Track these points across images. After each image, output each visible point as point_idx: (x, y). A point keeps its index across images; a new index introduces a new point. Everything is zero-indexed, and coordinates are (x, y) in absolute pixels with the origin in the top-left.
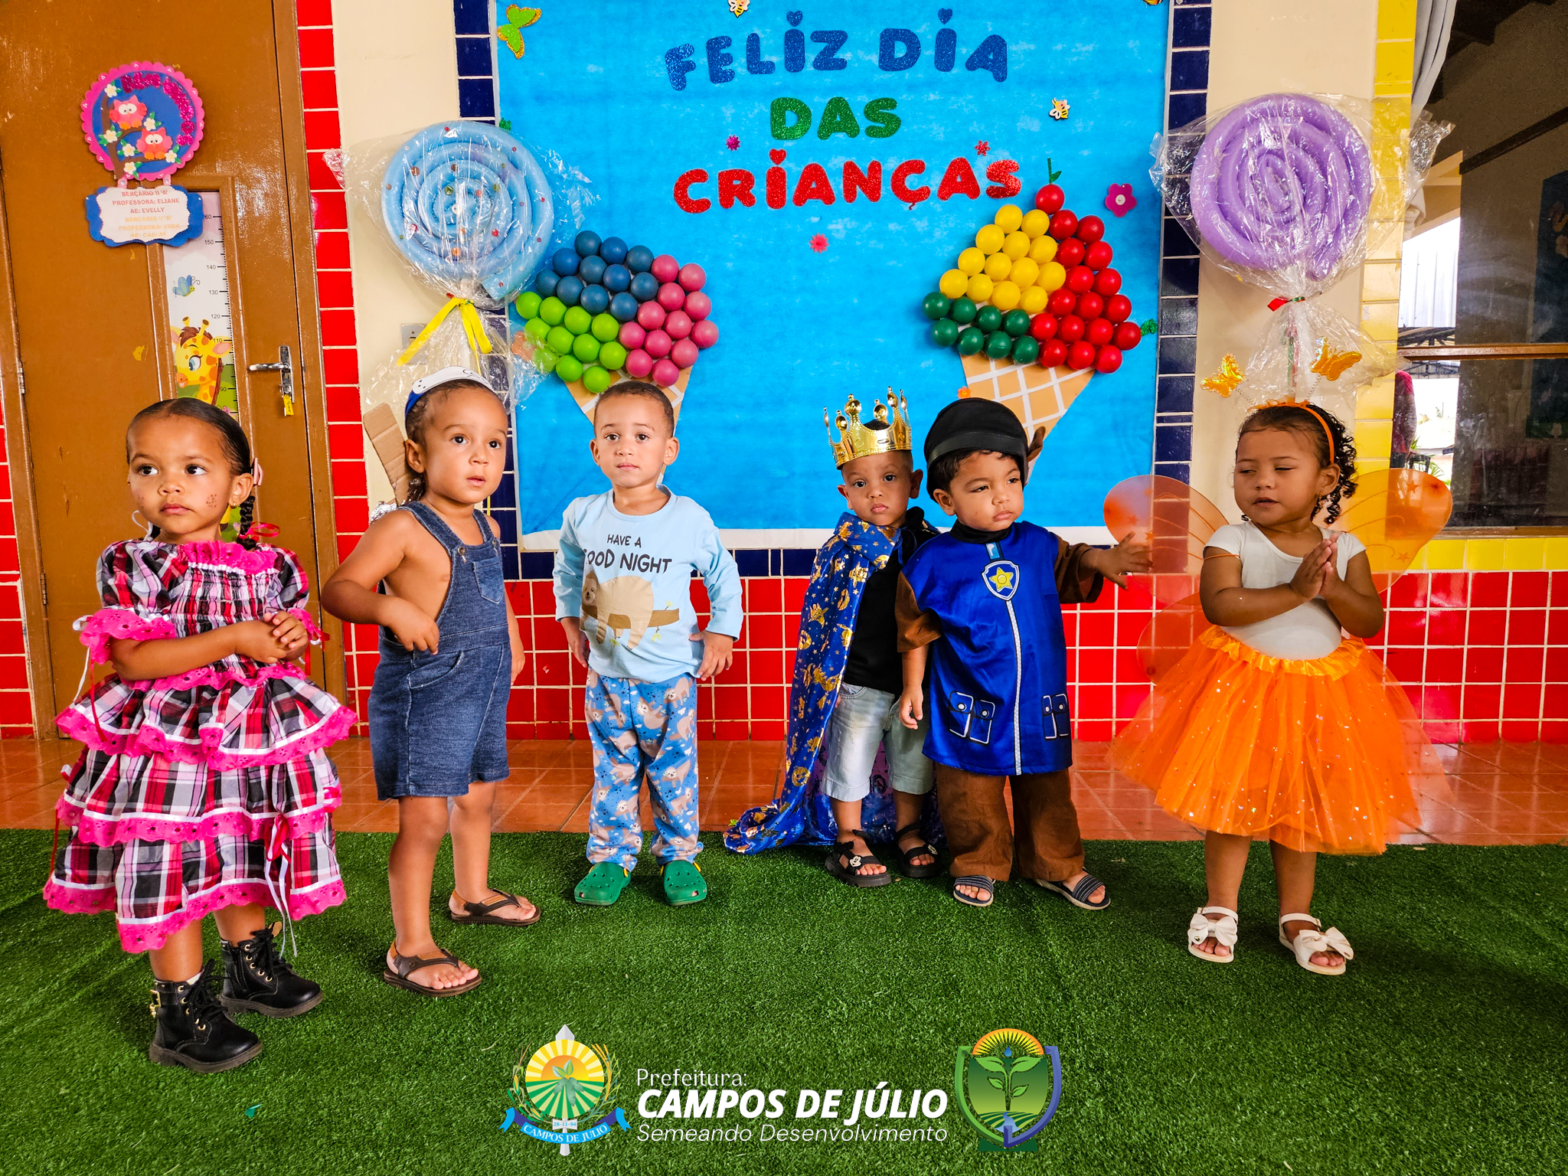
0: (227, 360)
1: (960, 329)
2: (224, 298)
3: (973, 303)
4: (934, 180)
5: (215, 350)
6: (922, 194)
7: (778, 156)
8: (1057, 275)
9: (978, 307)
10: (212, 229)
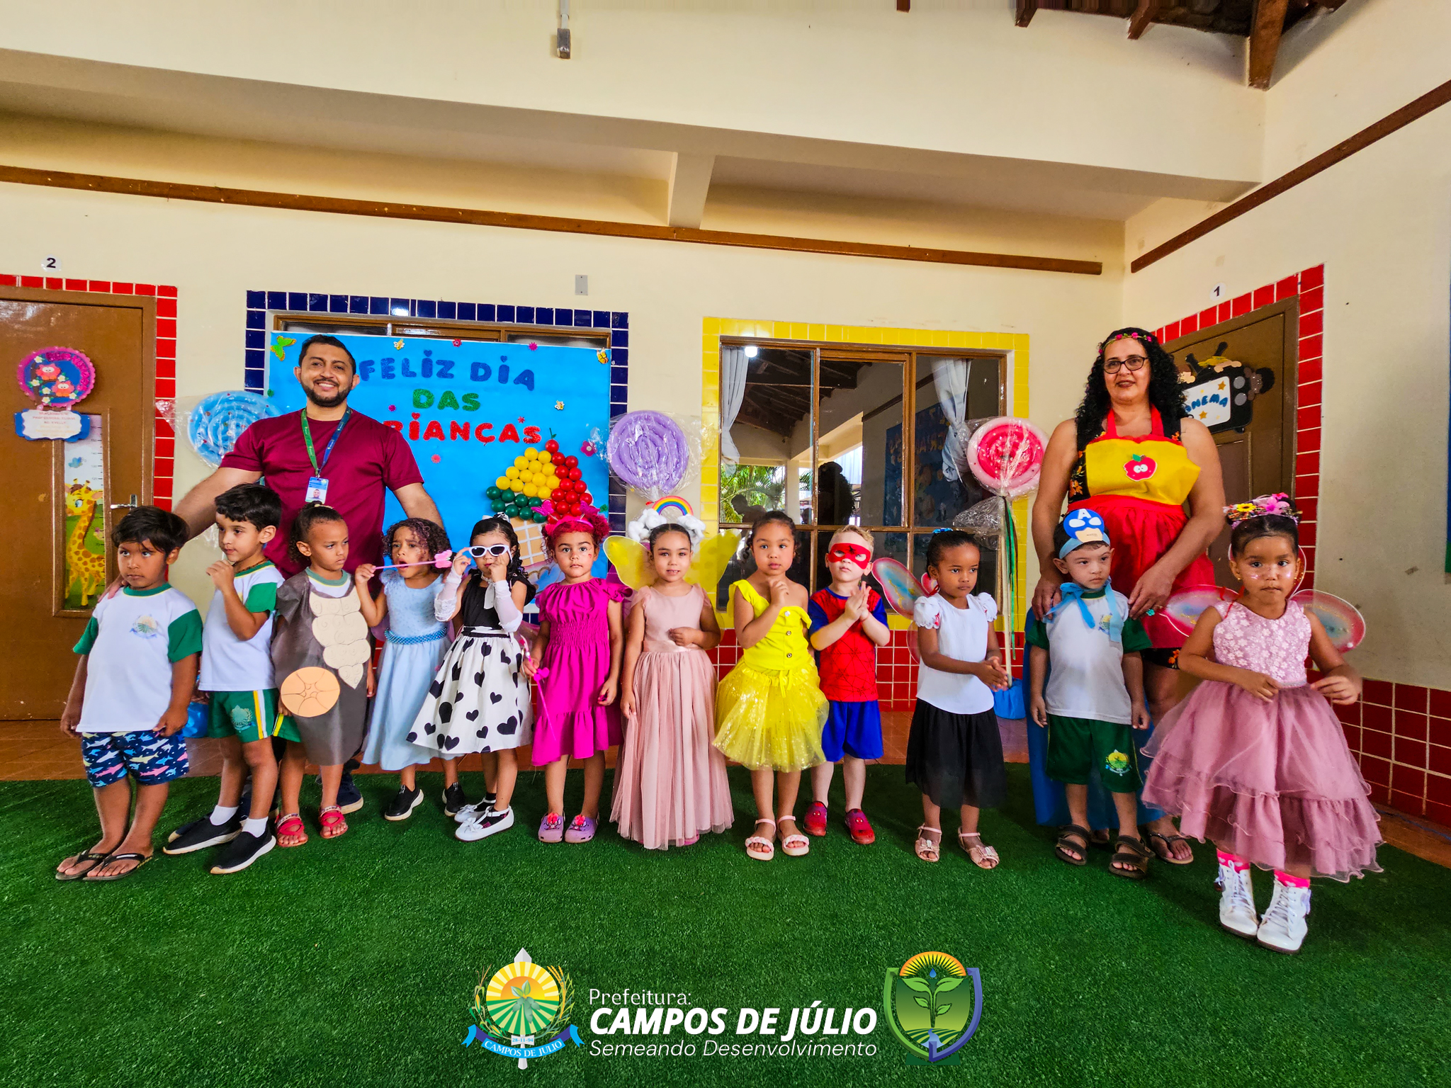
0: (101, 501)
1: (506, 505)
2: (102, 469)
3: (513, 492)
4: (497, 432)
5: (93, 496)
6: (491, 439)
7: (416, 416)
8: (555, 482)
9: (516, 495)
10: (97, 434)
